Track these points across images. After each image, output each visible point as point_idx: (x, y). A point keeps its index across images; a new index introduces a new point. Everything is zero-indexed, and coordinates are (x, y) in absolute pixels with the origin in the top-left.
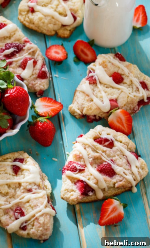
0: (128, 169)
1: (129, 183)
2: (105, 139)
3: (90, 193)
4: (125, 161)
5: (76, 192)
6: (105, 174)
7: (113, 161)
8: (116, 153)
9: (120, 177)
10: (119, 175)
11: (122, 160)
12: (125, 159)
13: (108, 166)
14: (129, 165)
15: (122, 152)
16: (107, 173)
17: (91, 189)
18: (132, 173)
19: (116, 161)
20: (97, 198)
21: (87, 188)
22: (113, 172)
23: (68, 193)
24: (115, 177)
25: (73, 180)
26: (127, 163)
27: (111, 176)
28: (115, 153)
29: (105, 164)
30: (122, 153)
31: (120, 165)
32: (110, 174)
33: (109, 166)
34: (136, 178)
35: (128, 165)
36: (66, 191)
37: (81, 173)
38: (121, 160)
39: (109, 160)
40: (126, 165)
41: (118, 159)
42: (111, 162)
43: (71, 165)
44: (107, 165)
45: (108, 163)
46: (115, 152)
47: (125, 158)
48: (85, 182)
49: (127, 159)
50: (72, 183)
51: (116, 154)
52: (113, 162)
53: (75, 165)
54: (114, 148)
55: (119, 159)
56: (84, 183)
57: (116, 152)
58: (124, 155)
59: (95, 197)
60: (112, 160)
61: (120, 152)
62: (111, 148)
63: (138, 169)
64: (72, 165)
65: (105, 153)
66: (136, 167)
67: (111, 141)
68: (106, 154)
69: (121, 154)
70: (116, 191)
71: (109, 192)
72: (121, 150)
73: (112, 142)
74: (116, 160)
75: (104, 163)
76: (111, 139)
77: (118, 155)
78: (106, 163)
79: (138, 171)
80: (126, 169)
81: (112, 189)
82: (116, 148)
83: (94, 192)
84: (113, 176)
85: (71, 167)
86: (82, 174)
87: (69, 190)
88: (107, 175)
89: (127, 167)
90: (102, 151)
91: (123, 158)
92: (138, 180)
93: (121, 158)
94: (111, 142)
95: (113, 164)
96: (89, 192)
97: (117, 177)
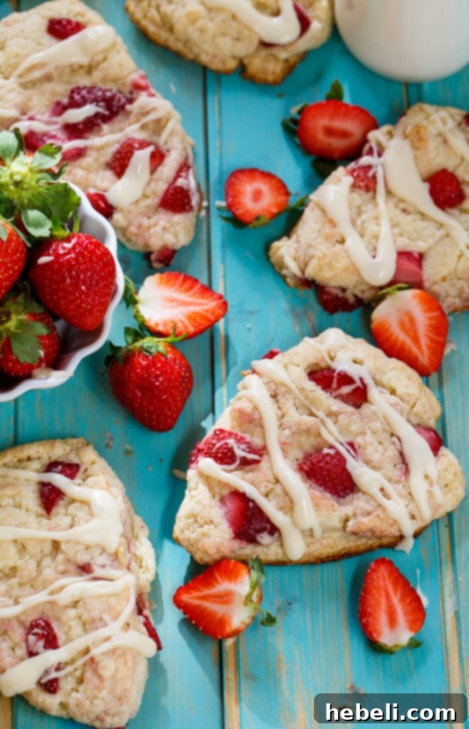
0: (398, 478)
1: (391, 525)
2: (342, 373)
3: (262, 538)
4: (392, 452)
5: (220, 527)
6: (320, 485)
7: (356, 446)
8: (370, 425)
9: (368, 502)
10: (364, 493)
11: (385, 449)
12: (392, 447)
13: (334, 460)
14: (403, 466)
15: (389, 424)
16: (329, 485)
17: (268, 526)
18: (410, 494)
19: (365, 448)
20: (285, 554)
21: (257, 521)
22: (347, 484)
23: (196, 525)
24: (353, 500)
25: (217, 490)
26: (398, 460)
27: (341, 494)
28: (366, 424)
29: (328, 455)
30: (388, 428)
31: (373, 464)
32: (339, 488)
33: (338, 461)
34: (419, 511)
35: (400, 466)
36: (191, 521)
37: (247, 472)
38: (380, 448)
39: (341, 444)
40: (395, 466)
41: (371, 444)
42: (348, 451)
43: (219, 440)
44: (332, 458)
45: (338, 453)
46: (366, 420)
47: (394, 444)
48: (253, 501)
49: (401, 447)
50: (214, 497)
51: (369, 428)
52: (355, 450)
53: (231, 442)
54: (366, 408)
55: (376, 443)
56: (247, 503)
57: (368, 421)
58: (392, 435)
59: (279, 550)
60: (351, 445)
61: (382, 423)
62: (358, 406)
63: (431, 484)
64: (222, 443)
65: (334, 418)
66: (426, 477)
67: (358, 383)
68: (335, 423)
69: (384, 430)
70: (348, 541)
71: (325, 542)
72: (385, 418)
73: (362, 387)
74: (366, 445)
75: (326, 451)
76: (361, 379)
77: (374, 433)
78: (332, 452)
79: (429, 492)
80: (390, 480)
81: (336, 535)
82: (373, 407)
83: (276, 535)
84: (348, 494)
85: (219, 448)
86: (250, 476)
87: (199, 519)
88: (328, 490)
89: (396, 473)
90: (324, 411)
91: (387, 443)
92: (422, 519)
93: (380, 443)
94: (358, 388)
95: (353, 457)
96: (261, 535)
97: (358, 499)
